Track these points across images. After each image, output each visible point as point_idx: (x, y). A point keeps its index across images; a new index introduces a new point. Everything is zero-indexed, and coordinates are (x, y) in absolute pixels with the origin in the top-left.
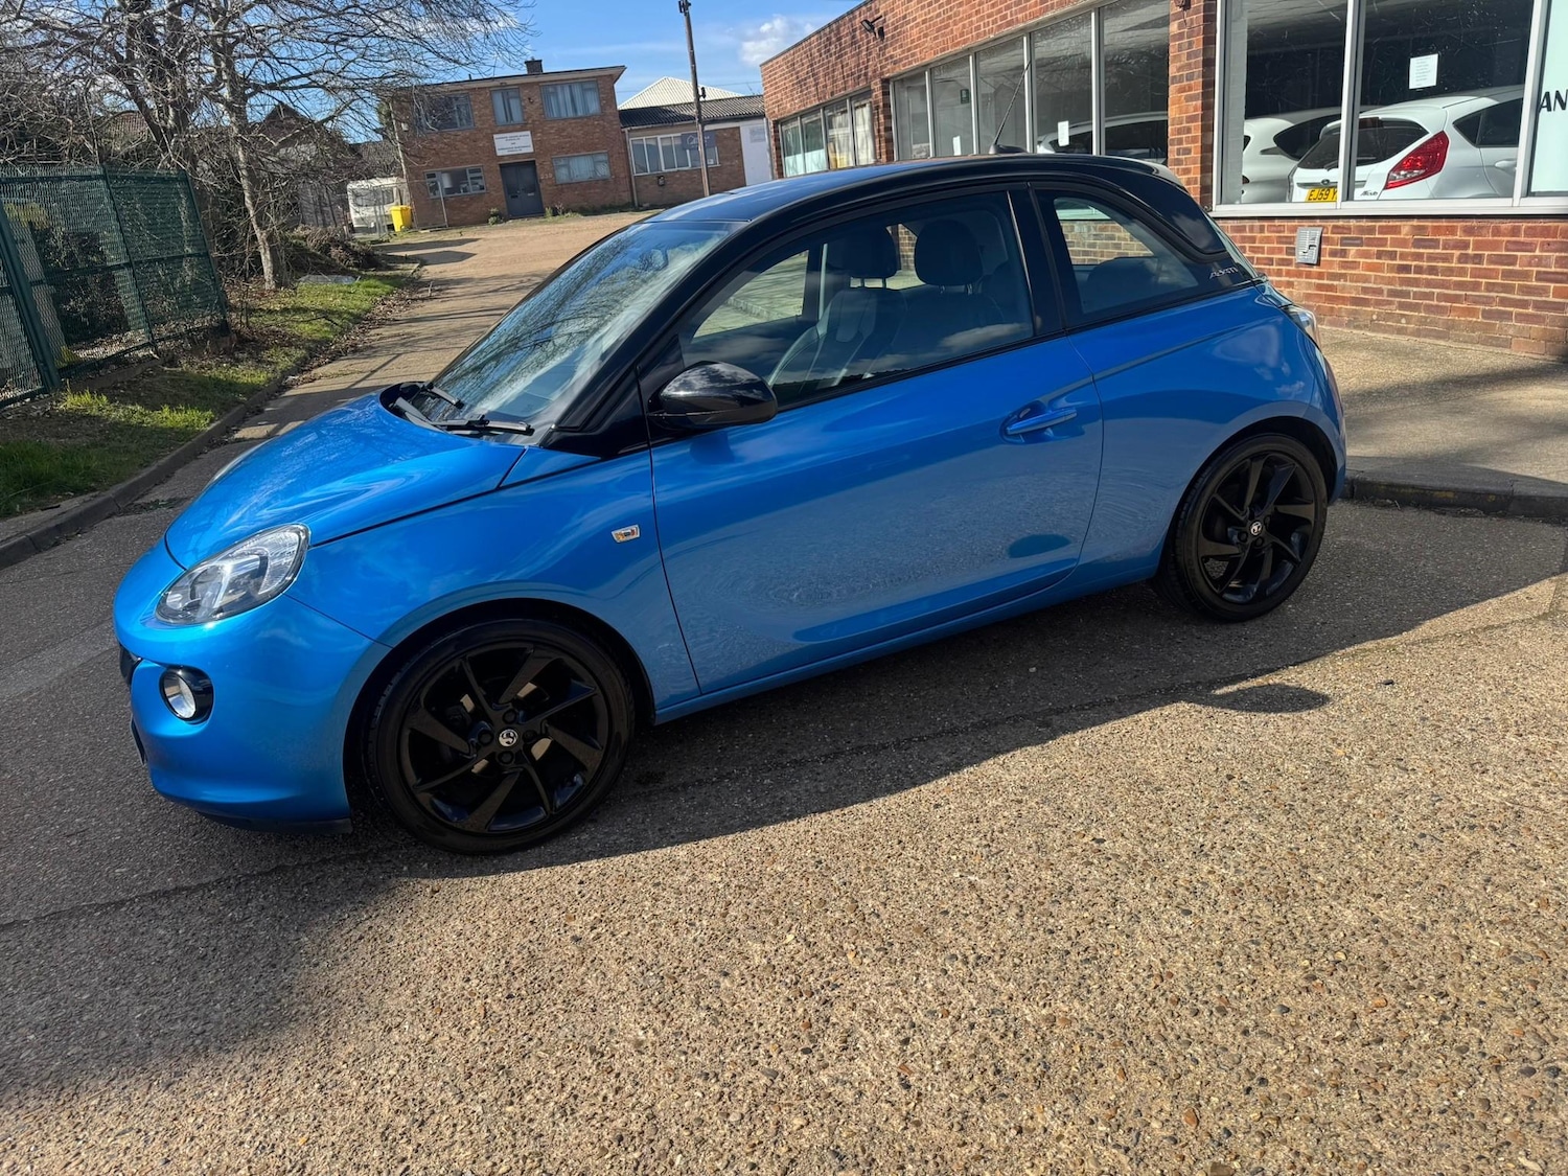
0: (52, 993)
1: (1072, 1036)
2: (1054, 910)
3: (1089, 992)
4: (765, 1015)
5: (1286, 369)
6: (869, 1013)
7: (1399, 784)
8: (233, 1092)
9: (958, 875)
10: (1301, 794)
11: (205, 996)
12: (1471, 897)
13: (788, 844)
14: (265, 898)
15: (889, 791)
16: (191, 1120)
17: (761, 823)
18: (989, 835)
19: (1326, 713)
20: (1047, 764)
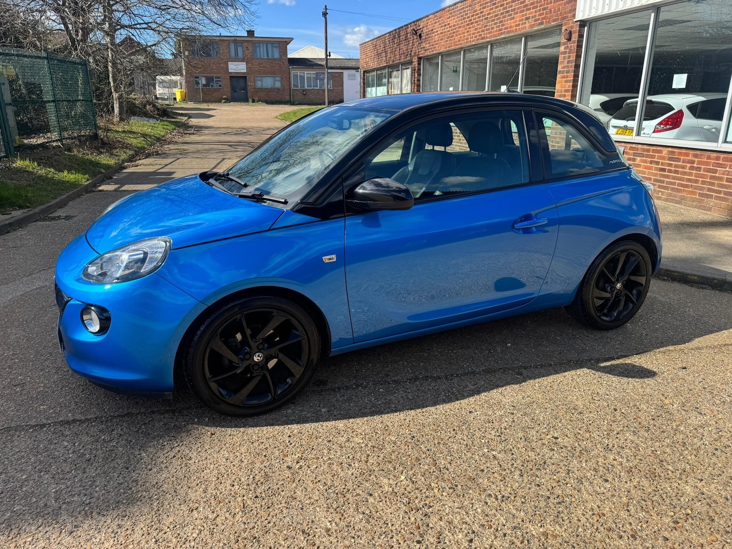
1: (558, 545)
2: (538, 473)
3: (563, 521)
5: (634, 208)
7: (699, 421)
9: (487, 451)
10: (652, 422)
11: (90, 483)
13: (396, 426)
14: (122, 429)
15: (445, 402)
17: (380, 412)
18: (499, 430)
19: (656, 380)
20: (523, 395)
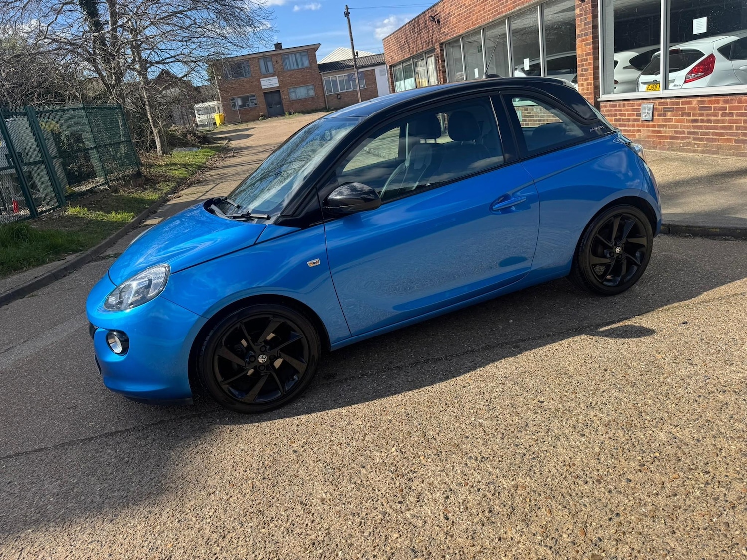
0: (61, 479)
1: (526, 494)
2: (519, 435)
3: (534, 473)
4: (381, 486)
5: (630, 174)
6: (430, 484)
7: (689, 371)
8: (140, 524)
9: (473, 419)
10: (640, 377)
11: (128, 480)
12: (722, 425)
13: (393, 406)
14: (155, 435)
15: (441, 380)
16: (121, 536)
17: (381, 396)
18: (489, 400)
19: (653, 338)
20: (517, 366)
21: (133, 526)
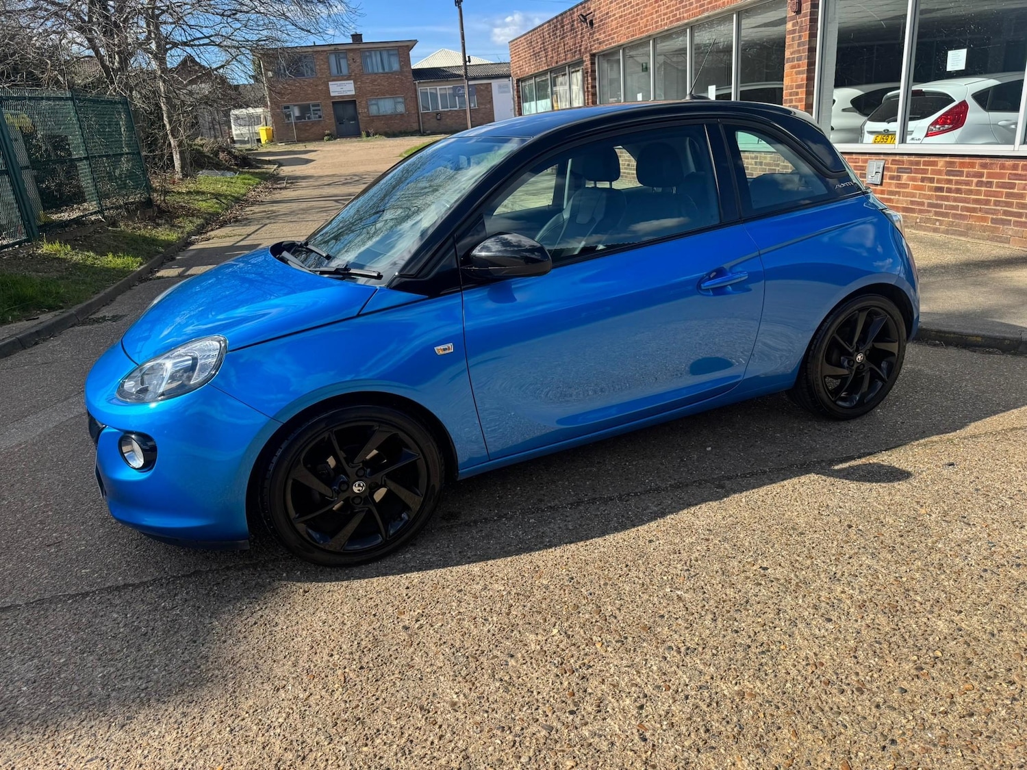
0: (39, 657)
1: (757, 706)
2: (737, 616)
3: (766, 675)
4: (541, 686)
6: (614, 686)
7: (966, 534)
8: (169, 732)
9: (669, 590)
10: (900, 539)
11: (147, 663)
12: (1023, 614)
13: (549, 565)
14: (187, 593)
15: (616, 530)
16: (139, 752)
17: (529, 549)
18: (688, 563)
19: (910, 484)
20: (724, 514)
21: (159, 737)
